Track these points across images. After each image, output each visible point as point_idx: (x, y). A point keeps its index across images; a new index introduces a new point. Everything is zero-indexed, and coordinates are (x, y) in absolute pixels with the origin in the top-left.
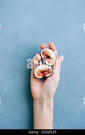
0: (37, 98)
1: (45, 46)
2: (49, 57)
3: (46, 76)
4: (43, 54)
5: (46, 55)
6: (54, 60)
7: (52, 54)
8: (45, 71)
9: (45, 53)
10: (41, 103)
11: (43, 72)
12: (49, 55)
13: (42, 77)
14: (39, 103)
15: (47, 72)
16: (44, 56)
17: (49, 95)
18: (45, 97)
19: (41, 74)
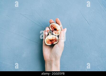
0: (47, 60)
1: (52, 21)
2: (55, 30)
3: (54, 44)
4: (51, 27)
5: (53, 28)
6: (59, 32)
7: (58, 27)
8: (53, 40)
9: (53, 26)
10: (50, 64)
11: (51, 41)
12: (56, 28)
13: (51, 45)
14: (49, 64)
15: (54, 41)
16: (52, 28)
17: (56, 58)
18: (54, 59)
19: (50, 42)
